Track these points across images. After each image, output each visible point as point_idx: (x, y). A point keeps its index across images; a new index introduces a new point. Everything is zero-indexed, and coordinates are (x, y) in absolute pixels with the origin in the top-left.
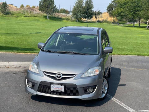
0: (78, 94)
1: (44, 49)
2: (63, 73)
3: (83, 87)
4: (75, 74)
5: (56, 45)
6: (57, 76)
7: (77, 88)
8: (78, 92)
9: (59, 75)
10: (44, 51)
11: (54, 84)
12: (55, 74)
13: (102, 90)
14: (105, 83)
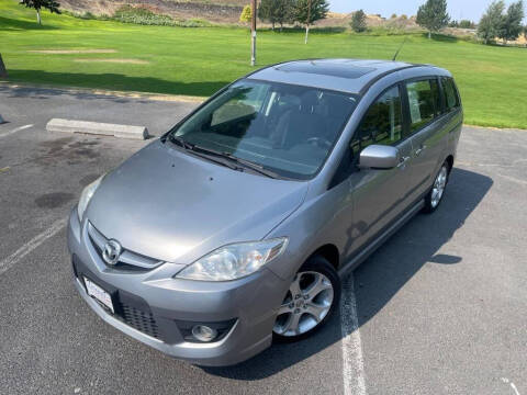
0: (159, 336)
2: (124, 245)
3: (175, 320)
4: (158, 261)
9: (112, 247)
13: (302, 311)
14: (323, 284)
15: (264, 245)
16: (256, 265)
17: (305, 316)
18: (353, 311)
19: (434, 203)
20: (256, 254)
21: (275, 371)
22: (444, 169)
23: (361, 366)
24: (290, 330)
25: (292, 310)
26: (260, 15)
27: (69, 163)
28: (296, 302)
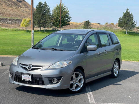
0: (43, 84)
1: (36, 47)
2: (33, 65)
3: (48, 78)
4: (43, 66)
5: (58, 46)
6: (28, 68)
7: (42, 78)
8: (43, 81)
9: (30, 66)
10: (34, 48)
11: (24, 74)
12: (27, 65)
13: (76, 84)
14: (81, 76)
15: (67, 61)
19: (116, 75)
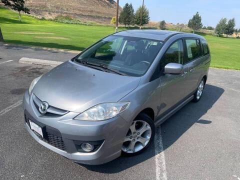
2: (50, 104)
3: (73, 140)
4: (66, 111)
6: (41, 108)
7: (62, 138)
8: (64, 144)
9: (44, 105)
13: (136, 141)
14: (147, 127)
15: (118, 104)
16: (114, 114)
17: (138, 144)
18: (161, 143)
19: (198, 98)
20: (115, 108)
21: (122, 170)
22: (203, 82)
23: (164, 168)
24: (130, 150)
25: (131, 140)
26: (119, 21)
27: (28, 76)
28: (133, 135)
